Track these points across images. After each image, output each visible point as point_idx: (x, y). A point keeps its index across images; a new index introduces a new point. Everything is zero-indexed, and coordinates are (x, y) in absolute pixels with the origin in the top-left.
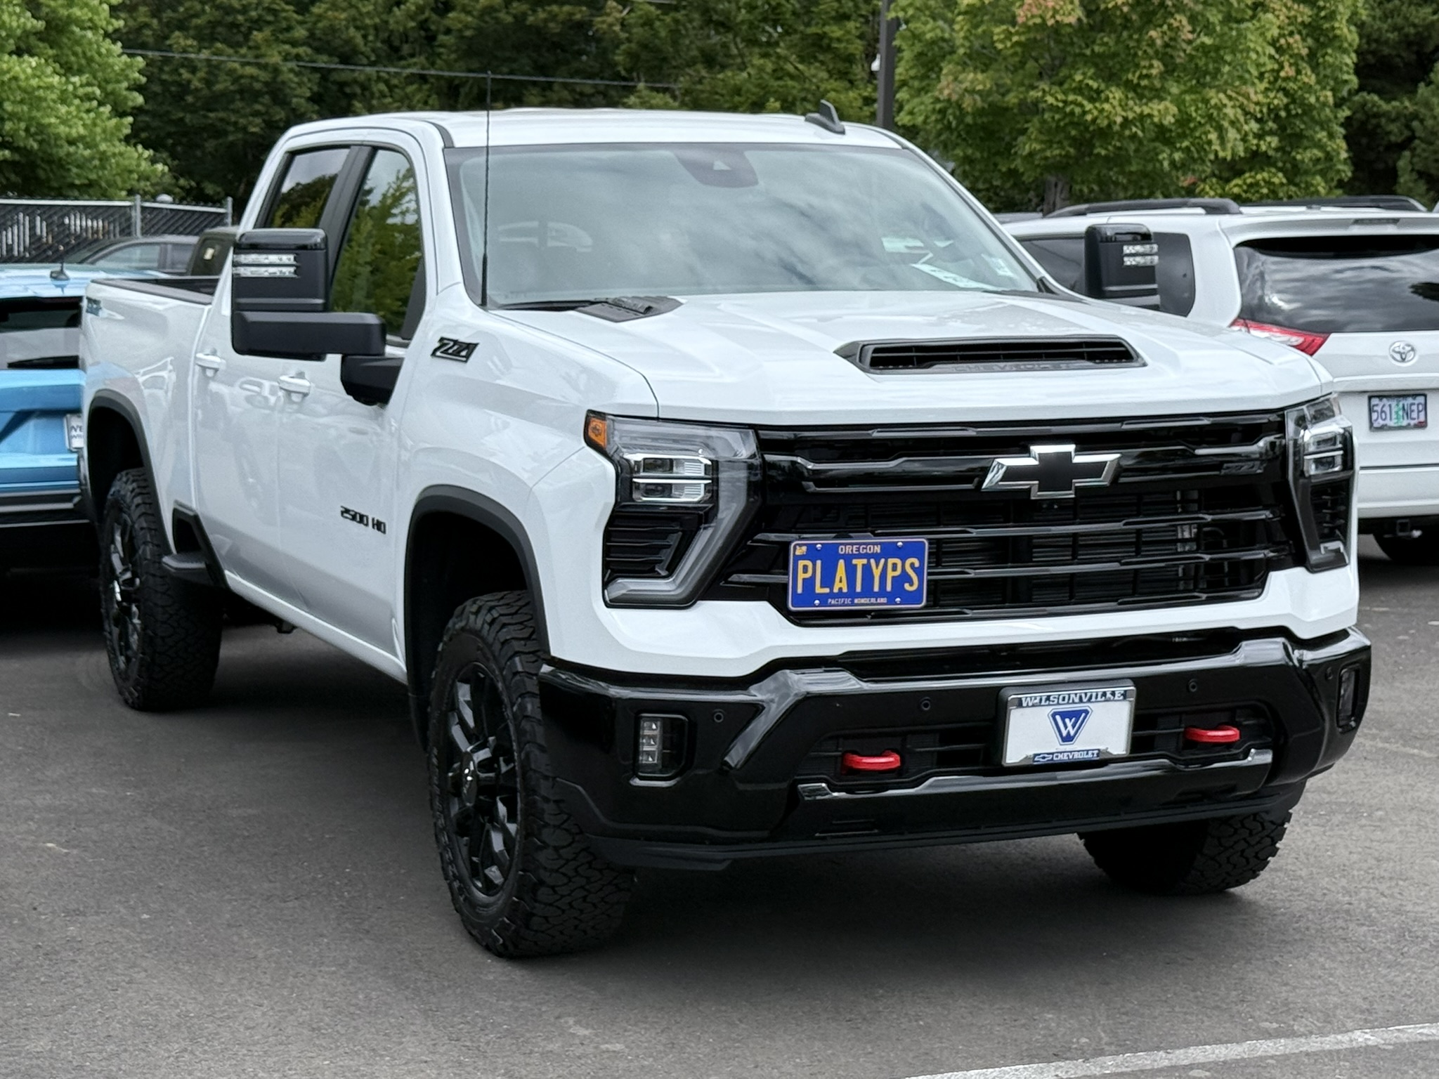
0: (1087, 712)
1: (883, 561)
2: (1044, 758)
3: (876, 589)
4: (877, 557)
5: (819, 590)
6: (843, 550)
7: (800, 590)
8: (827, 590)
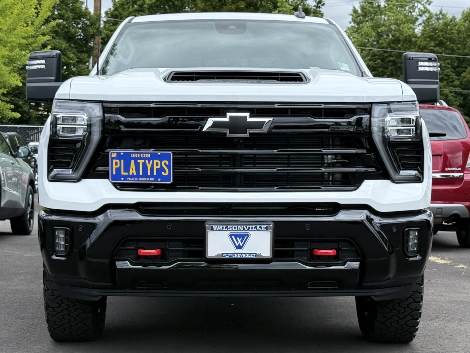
0: (248, 235)
1: (151, 161)
2: (227, 255)
3: (149, 174)
5: (123, 173)
6: (133, 156)
7: (114, 173)
8: (127, 174)
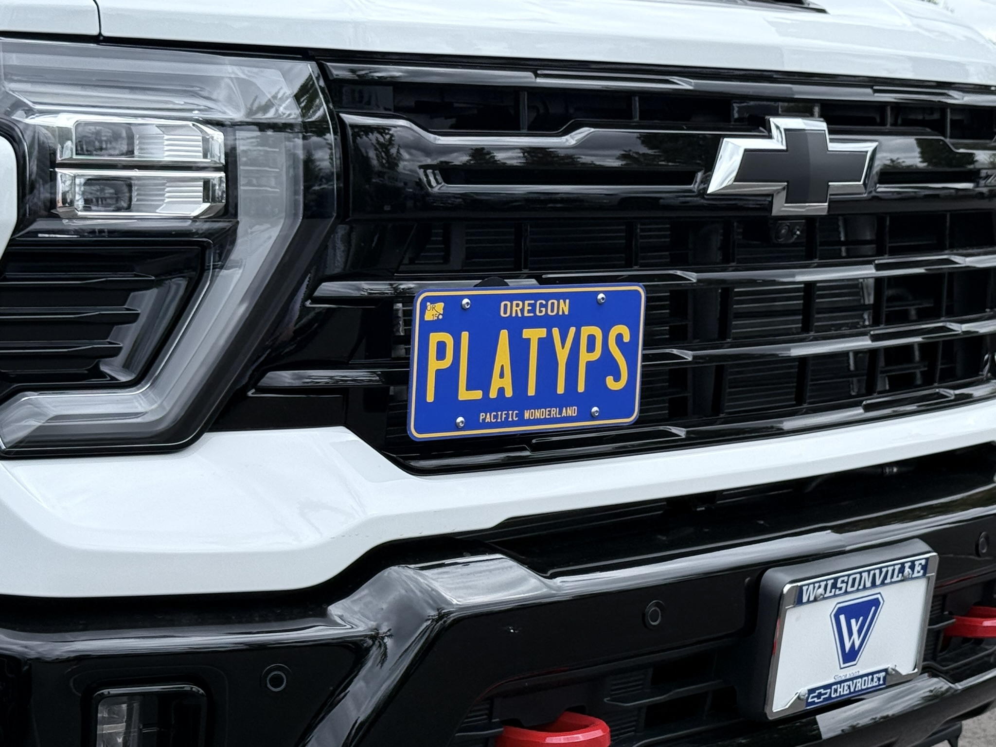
0: (876, 603)
1: (573, 330)
3: (561, 390)
4: (563, 323)
5: (464, 394)
7: (430, 398)
8: (477, 395)
